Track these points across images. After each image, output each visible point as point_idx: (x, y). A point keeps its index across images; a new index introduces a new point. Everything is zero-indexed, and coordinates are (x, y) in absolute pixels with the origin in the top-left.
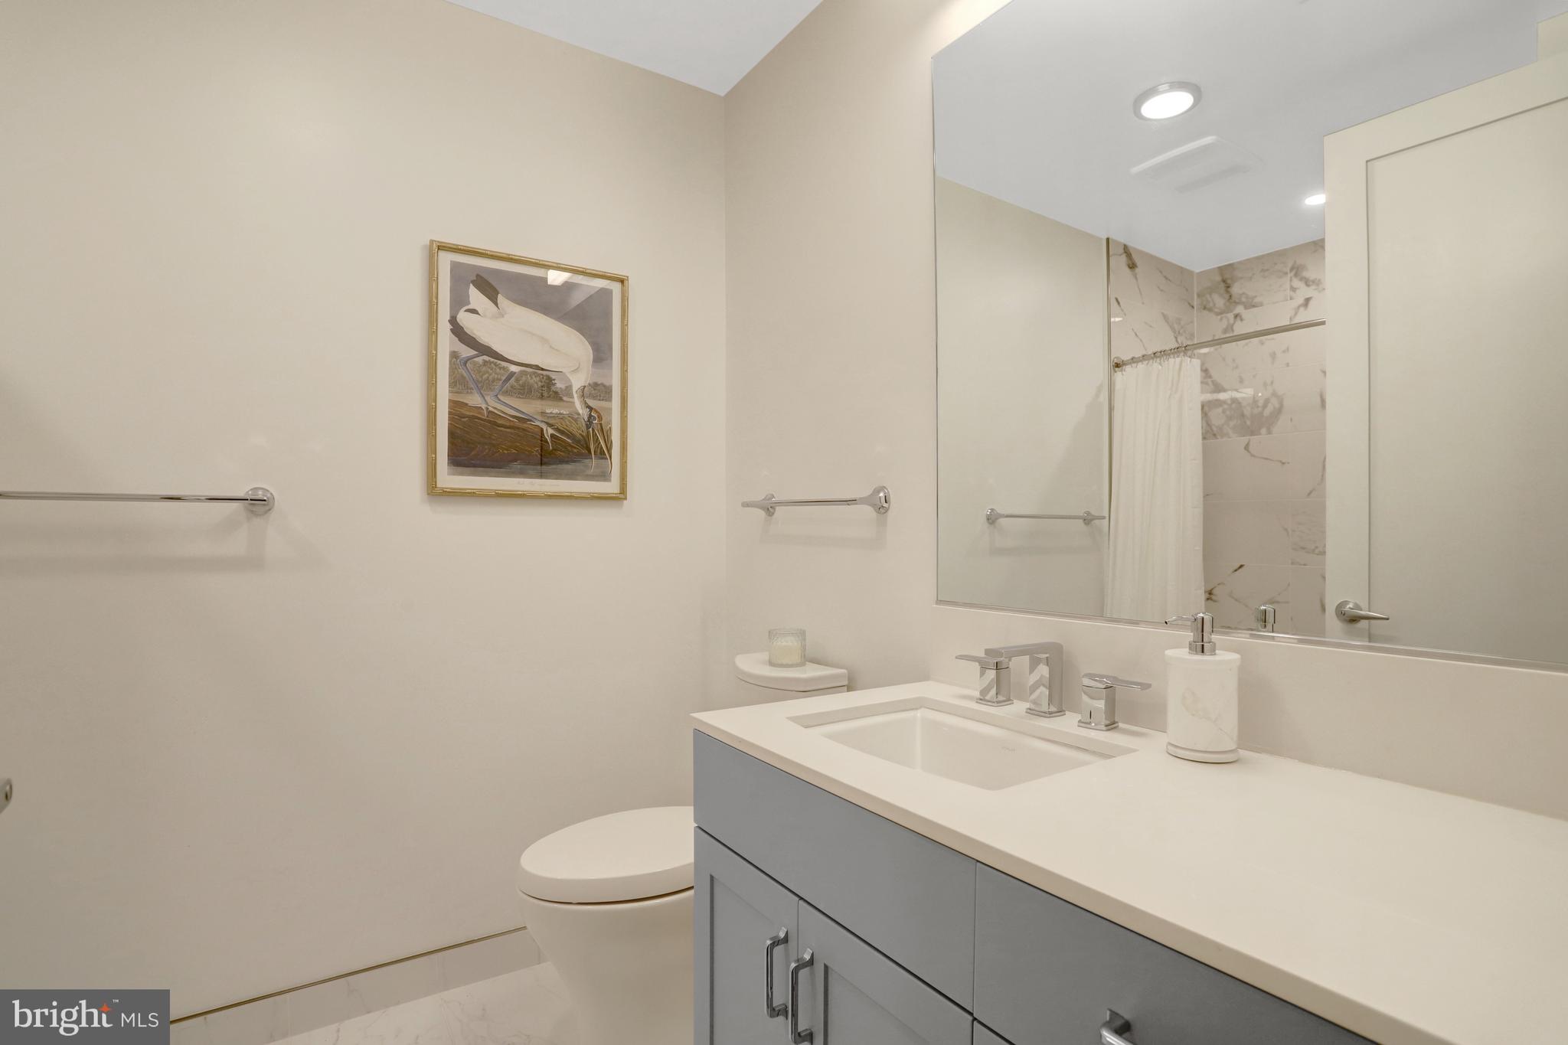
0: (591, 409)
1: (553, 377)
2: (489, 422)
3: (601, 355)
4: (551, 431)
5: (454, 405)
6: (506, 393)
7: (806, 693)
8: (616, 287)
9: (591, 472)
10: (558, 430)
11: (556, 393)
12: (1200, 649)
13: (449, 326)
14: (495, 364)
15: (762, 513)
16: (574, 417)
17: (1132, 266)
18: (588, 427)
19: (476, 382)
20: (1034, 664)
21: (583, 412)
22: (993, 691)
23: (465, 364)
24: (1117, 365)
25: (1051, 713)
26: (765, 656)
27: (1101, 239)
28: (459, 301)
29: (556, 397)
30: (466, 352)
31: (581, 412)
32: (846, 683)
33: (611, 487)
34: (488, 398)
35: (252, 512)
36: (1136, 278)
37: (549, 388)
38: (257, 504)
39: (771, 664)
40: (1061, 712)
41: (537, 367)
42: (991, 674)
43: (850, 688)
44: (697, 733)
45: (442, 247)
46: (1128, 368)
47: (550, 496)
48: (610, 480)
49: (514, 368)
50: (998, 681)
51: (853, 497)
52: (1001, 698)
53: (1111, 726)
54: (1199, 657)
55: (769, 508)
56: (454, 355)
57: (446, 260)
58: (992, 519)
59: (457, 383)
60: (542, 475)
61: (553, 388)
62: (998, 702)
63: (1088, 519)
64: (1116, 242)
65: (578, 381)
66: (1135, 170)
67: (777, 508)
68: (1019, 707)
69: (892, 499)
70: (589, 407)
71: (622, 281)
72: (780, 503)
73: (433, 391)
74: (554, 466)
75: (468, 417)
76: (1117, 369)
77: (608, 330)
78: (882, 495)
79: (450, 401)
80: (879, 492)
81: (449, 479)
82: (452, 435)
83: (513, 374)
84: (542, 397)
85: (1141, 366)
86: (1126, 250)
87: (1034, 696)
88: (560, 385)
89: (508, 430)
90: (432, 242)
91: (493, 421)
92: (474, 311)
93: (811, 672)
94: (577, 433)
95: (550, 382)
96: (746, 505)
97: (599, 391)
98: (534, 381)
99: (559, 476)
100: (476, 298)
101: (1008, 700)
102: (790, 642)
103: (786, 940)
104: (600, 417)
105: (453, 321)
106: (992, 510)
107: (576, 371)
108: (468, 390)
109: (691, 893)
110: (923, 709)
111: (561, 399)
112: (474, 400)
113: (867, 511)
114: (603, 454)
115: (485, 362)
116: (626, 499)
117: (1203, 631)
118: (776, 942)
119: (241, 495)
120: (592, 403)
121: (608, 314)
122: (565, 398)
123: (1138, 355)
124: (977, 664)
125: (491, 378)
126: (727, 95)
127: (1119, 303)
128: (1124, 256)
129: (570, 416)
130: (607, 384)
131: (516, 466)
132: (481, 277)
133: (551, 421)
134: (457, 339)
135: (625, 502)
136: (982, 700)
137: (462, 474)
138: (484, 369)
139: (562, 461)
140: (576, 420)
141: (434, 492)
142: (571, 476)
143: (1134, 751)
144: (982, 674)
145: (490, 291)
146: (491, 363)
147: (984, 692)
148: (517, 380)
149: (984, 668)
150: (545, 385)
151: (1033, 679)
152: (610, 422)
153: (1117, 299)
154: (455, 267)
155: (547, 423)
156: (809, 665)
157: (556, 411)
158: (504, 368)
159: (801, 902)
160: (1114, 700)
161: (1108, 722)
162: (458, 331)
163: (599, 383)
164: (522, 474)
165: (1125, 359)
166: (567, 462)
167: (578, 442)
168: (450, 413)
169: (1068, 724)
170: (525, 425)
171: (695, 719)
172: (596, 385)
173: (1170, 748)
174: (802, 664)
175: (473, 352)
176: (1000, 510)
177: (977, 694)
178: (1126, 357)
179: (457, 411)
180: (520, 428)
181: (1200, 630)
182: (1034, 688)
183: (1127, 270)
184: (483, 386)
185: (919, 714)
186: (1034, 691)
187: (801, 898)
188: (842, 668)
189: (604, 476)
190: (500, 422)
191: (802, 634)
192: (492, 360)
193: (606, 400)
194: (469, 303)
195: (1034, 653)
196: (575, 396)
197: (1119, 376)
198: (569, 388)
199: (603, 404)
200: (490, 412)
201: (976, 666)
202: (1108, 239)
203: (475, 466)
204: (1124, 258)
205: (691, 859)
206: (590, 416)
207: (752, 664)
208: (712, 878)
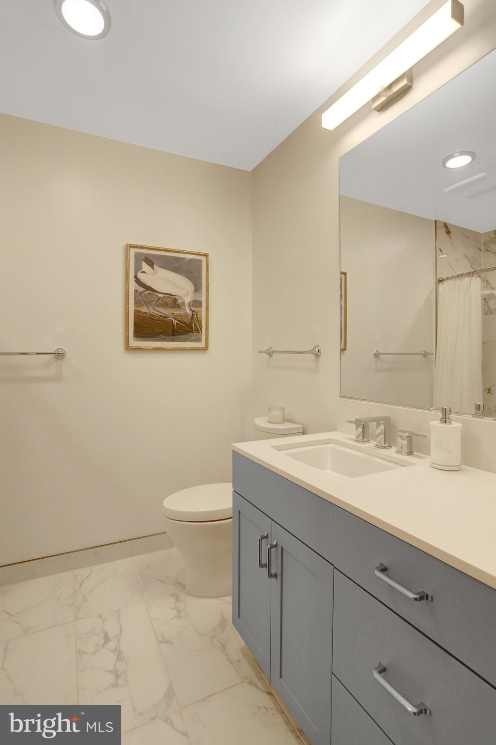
0: (193, 311)
1: (177, 298)
2: (151, 318)
3: (197, 288)
4: (176, 321)
5: (136, 312)
6: (157, 306)
7: (284, 435)
8: (204, 259)
9: (192, 338)
10: (179, 321)
11: (178, 305)
12: (444, 421)
13: (134, 279)
14: (153, 294)
15: (267, 356)
16: (186, 315)
17: (448, 232)
18: (192, 319)
19: (145, 302)
20: (378, 425)
21: (190, 313)
22: (361, 437)
23: (140, 294)
24: (440, 281)
25: (385, 447)
26: (267, 418)
27: (432, 221)
28: (138, 268)
29: (178, 307)
30: (141, 289)
31: (189, 313)
32: (302, 431)
33: (202, 344)
34: (150, 309)
35: (57, 358)
36: (450, 238)
37: (175, 303)
38: (59, 355)
39: (270, 422)
40: (390, 446)
41: (170, 294)
42: (360, 429)
43: (304, 433)
44: (234, 452)
45: (132, 246)
46: (445, 283)
47: (176, 349)
48: (201, 342)
49: (160, 295)
50: (363, 432)
51: (304, 350)
52: (365, 440)
53: (410, 453)
54: (444, 425)
55: (271, 354)
56: (136, 291)
57: (132, 252)
58: (377, 355)
59: (137, 302)
60: (173, 340)
61: (177, 303)
62: (363, 442)
63: (425, 355)
64: (440, 221)
65: (187, 300)
66: (446, 190)
67: (274, 354)
68: (373, 444)
69: (322, 351)
70: (192, 310)
71: (206, 256)
72: (275, 352)
73: (127, 307)
74: (178, 336)
75: (142, 317)
76: (440, 283)
77: (200, 277)
78: (317, 349)
79: (134, 310)
80: (316, 348)
81: (134, 343)
82: (135, 324)
83: (160, 298)
84: (173, 307)
85: (451, 282)
86: (446, 225)
87: (378, 439)
88: (180, 302)
89: (158, 322)
90: (127, 244)
91: (152, 318)
92: (144, 272)
93: (288, 426)
94: (187, 322)
95: (175, 300)
96: (260, 352)
97: (197, 303)
98: (169, 301)
99: (179, 341)
100: (145, 267)
101: (368, 441)
102: (278, 413)
103: (267, 537)
104: (197, 315)
105: (136, 277)
106: (377, 351)
107: (187, 295)
108: (142, 305)
109: (232, 520)
110: (331, 444)
111: (180, 308)
112: (144, 309)
113: (311, 356)
114: (198, 331)
115: (149, 293)
116: (208, 349)
117: (446, 414)
118: (263, 538)
119: (53, 351)
120: (193, 309)
121: (200, 270)
122: (182, 307)
123: (450, 276)
124: (354, 425)
125: (151, 300)
126: (252, 171)
127: (441, 251)
128: (444, 228)
129: (184, 315)
130: (200, 300)
131: (162, 336)
132: (147, 258)
133: (176, 317)
134: (137, 284)
135: (208, 351)
136: (356, 441)
137: (140, 341)
138: (148, 296)
139: (181, 334)
140: (187, 316)
141: (128, 348)
142: (185, 340)
143: (417, 464)
144: (357, 429)
145: (151, 264)
146: (151, 293)
147: (358, 437)
148: (162, 300)
149: (357, 427)
150: (173, 302)
151: (378, 431)
152: (201, 317)
153: (440, 249)
154: (136, 254)
155: (175, 318)
156: (286, 423)
157: (178, 313)
158: (157, 296)
159: (273, 521)
160: (411, 442)
161: (409, 452)
162: (138, 281)
163: (197, 300)
164: (164, 340)
165: (444, 278)
166: (183, 335)
167: (188, 326)
168: (134, 315)
169: (391, 452)
170: (165, 319)
171: (233, 446)
172: (195, 301)
173: (432, 464)
174: (283, 422)
175: (143, 289)
176: (381, 351)
177: (354, 437)
178: (444, 277)
179: (137, 313)
180: (164, 320)
181: (444, 413)
182: (378, 436)
183: (446, 235)
184: (148, 304)
185: (330, 445)
186: (379, 437)
187: (273, 520)
188: (299, 424)
189: (199, 340)
190: (155, 318)
191: (283, 409)
192: (152, 292)
193: (200, 307)
194: (142, 269)
195: (378, 421)
196: (186, 306)
197: (441, 286)
198: (184, 303)
199: (199, 309)
200: (151, 314)
201: (354, 426)
202: (436, 221)
203: (145, 337)
204: (444, 229)
205: (231, 506)
206: (193, 314)
207: (261, 422)
208: (239, 511)
